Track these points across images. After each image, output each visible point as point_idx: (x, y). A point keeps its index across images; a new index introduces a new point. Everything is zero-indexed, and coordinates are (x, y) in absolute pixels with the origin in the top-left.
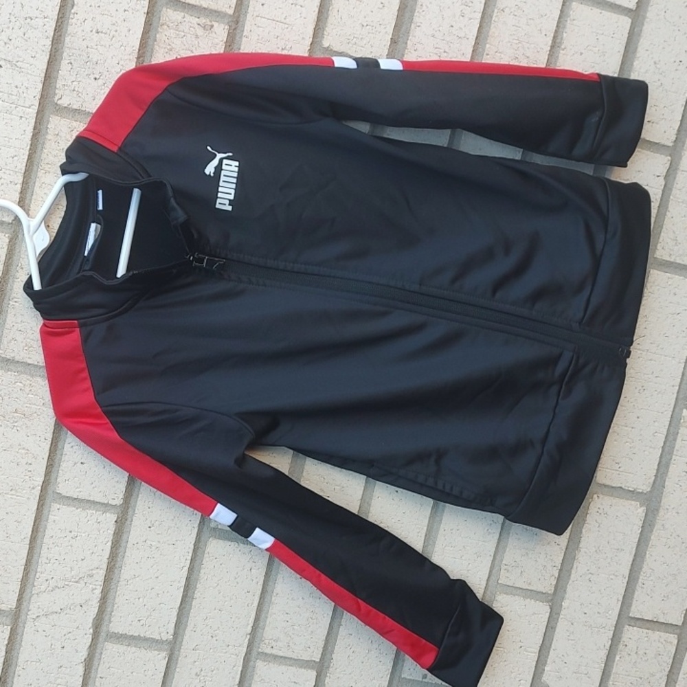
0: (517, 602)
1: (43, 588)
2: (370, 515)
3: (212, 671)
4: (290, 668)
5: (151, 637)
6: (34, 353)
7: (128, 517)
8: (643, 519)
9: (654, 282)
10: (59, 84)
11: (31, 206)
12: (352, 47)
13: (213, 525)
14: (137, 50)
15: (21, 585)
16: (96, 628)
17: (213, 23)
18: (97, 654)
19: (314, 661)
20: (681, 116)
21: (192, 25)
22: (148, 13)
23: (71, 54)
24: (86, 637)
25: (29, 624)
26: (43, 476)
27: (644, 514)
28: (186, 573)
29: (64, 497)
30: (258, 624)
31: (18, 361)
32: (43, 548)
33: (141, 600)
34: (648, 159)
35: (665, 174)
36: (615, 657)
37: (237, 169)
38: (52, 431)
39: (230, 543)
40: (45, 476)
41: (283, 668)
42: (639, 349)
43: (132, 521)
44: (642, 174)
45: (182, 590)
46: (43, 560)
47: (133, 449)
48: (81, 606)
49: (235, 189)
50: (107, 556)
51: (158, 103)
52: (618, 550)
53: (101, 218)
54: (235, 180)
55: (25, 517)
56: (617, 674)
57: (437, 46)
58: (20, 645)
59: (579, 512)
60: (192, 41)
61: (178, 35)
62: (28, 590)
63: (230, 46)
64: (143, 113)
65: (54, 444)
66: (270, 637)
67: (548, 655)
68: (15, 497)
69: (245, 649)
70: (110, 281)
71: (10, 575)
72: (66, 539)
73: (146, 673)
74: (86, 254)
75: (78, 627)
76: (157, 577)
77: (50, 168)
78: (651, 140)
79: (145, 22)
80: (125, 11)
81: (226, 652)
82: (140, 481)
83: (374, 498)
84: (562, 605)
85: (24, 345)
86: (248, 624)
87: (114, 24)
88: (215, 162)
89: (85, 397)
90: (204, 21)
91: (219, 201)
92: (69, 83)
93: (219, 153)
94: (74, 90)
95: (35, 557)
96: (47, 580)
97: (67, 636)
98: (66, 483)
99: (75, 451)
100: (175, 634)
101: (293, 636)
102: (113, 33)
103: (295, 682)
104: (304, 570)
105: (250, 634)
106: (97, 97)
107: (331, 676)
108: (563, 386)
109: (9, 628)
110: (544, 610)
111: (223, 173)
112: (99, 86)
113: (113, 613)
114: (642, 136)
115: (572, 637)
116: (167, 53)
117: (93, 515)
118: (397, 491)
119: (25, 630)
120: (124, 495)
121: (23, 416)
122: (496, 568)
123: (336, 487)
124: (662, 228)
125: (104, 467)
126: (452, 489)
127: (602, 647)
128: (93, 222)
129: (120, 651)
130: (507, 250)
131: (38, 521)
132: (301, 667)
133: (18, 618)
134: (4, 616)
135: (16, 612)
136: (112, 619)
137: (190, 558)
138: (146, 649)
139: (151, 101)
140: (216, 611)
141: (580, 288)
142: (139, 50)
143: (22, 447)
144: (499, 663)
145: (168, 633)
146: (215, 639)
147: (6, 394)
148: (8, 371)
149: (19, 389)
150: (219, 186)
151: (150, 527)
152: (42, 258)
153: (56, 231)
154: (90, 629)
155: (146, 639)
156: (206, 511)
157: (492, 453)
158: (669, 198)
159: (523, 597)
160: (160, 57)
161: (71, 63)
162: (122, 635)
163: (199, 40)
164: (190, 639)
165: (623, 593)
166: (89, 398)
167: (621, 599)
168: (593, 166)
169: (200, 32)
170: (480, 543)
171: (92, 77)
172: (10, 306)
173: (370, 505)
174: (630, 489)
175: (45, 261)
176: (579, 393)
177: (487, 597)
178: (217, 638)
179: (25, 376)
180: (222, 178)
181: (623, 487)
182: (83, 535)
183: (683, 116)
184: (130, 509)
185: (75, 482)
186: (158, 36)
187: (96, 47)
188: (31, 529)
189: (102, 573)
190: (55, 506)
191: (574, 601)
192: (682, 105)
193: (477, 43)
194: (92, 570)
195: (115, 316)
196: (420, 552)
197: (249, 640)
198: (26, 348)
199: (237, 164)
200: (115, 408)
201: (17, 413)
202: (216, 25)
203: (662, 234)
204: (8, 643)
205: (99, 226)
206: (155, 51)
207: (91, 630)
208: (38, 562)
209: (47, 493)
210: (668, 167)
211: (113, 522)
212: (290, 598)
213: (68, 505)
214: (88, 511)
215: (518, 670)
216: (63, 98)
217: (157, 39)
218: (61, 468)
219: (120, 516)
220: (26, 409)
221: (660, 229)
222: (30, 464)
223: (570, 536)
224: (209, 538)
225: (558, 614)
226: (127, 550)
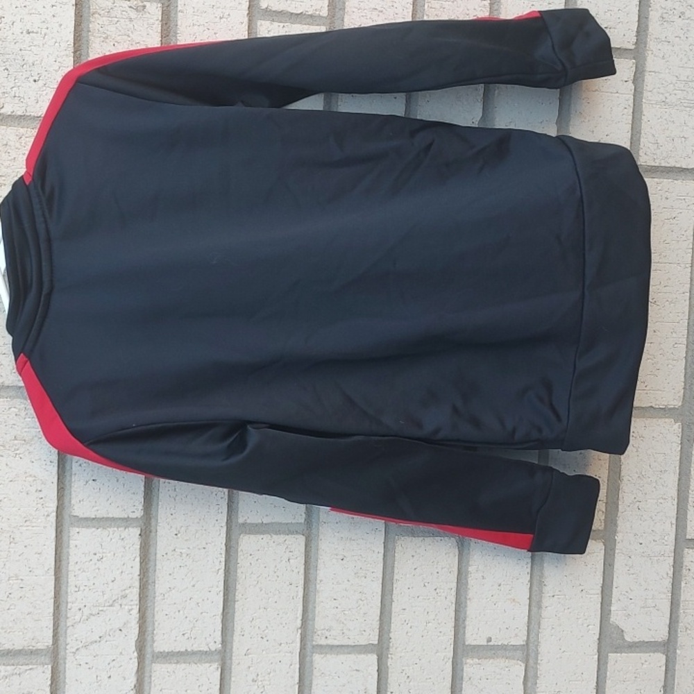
1: (77, 618)
3: (269, 674)
4: (349, 655)
5: (200, 649)
7: (152, 528)
8: (680, 435)
12: (291, 3)
13: (241, 520)
15: (54, 619)
16: (140, 650)
17: (145, 3)
18: (146, 678)
19: (373, 644)
20: (637, 16)
21: (124, 9)
22: (76, 4)
23: (4, 60)
24: (131, 661)
25: (70, 658)
26: (56, 501)
27: (680, 430)
28: (223, 575)
29: (82, 518)
30: (308, 616)
32: (69, 576)
33: (181, 612)
35: (632, 78)
36: (681, 584)
39: (262, 536)
40: (58, 501)
41: (342, 657)
43: (157, 531)
44: (609, 82)
45: (222, 594)
46: (71, 589)
48: (120, 630)
50: (138, 573)
52: (661, 472)
55: (45, 547)
56: (686, 601)
58: (65, 682)
60: (127, 25)
61: (111, 21)
62: (62, 624)
63: (166, 24)
65: (61, 466)
66: (322, 627)
67: (612, 594)
68: (30, 528)
69: (299, 645)
71: (40, 611)
72: (91, 563)
73: (201, 688)
75: (121, 653)
76: (194, 586)
77: (4, 180)
79: (75, 14)
80: (53, 6)
81: (280, 652)
84: (615, 540)
86: (297, 618)
87: (44, 22)
90: (135, 2)
92: (9, 90)
94: (15, 96)
95: (63, 588)
96: (80, 609)
97: (112, 665)
98: (81, 504)
99: (84, 470)
100: (224, 642)
101: (345, 622)
102: (44, 31)
103: (357, 670)
105: (301, 628)
106: (40, 99)
107: (393, 656)
109: (50, 666)
112: (40, 88)
113: (155, 632)
115: (632, 571)
116: (103, 42)
117: (115, 533)
119: (67, 666)
120: (143, 506)
121: (23, 442)
124: (641, 134)
125: (117, 481)
127: (665, 576)
129: (169, 670)
131: (59, 549)
132: (360, 653)
133: (58, 654)
134: (42, 656)
135: (54, 649)
136: (155, 638)
137: (224, 559)
138: (196, 664)
140: (261, 610)
142: (74, 44)
143: (28, 474)
145: (215, 642)
146: (265, 639)
149: (14, 415)
151: (176, 535)
154: (134, 652)
155: (194, 653)
158: (642, 101)
160: (97, 46)
161: (7, 70)
162: (168, 653)
163: (133, 23)
164: (239, 645)
165: (675, 516)
167: (674, 522)
169: (133, 14)
171: (31, 79)
174: (661, 407)
178: (268, 638)
179: (19, 400)
181: (654, 406)
182: (109, 555)
183: (639, 16)
184: (153, 520)
185: (90, 501)
186: (91, 26)
187: (29, 49)
188: (53, 559)
189: (136, 591)
190: (74, 530)
191: (627, 532)
192: (636, 5)
194: (124, 590)
197: (301, 634)
201: (16, 440)
202: (148, 4)
203: (642, 140)
204: (52, 683)
206: (91, 42)
207: (136, 654)
208: (67, 593)
209: (63, 518)
210: (634, 70)
211: (138, 536)
212: (335, 583)
213: (88, 527)
214: (109, 529)
215: (584, 615)
216: (5, 106)
217: (91, 30)
218: (73, 489)
219: (144, 528)
220: (25, 434)
221: (638, 135)
222: (40, 491)
223: (609, 466)
224: (240, 535)
225: (613, 549)
226: (157, 563)
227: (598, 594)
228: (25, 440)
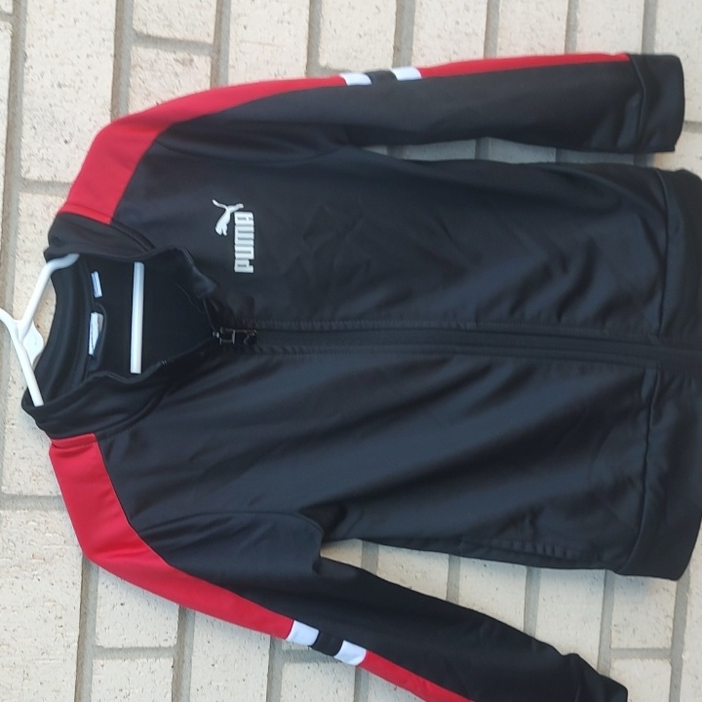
0: (635, 666)
2: (460, 599)
6: (44, 482)
7: (186, 658)
10: (24, 154)
11: (14, 306)
13: (285, 647)
17: (192, 56)
21: (169, 62)
22: (115, 55)
23: (32, 117)
26: (78, 629)
29: (107, 649)
31: (26, 497)
37: (252, 222)
38: (80, 572)
39: (308, 664)
40: (80, 629)
43: (191, 661)
47: (185, 575)
49: (254, 247)
51: (148, 159)
53: (101, 306)
54: (252, 236)
55: (64, 684)
57: (446, 48)
60: (172, 81)
61: (154, 76)
63: (217, 81)
64: (131, 173)
65: (84, 588)
68: (47, 661)
72: (116, 700)
74: (91, 352)
79: (114, 66)
80: (88, 56)
82: (193, 611)
83: (461, 578)
84: (682, 659)
85: (31, 474)
87: (78, 74)
88: (225, 219)
89: (116, 523)
90: (181, 55)
91: (237, 262)
92: (36, 151)
93: (227, 205)
94: (43, 159)
98: (107, 632)
99: (111, 591)
102: (78, 84)
104: (406, 681)
106: (71, 163)
108: (652, 410)
110: (664, 668)
111: (237, 229)
112: (72, 150)
116: (145, 99)
117: (145, 664)
118: (485, 566)
120: (177, 633)
121: (41, 561)
122: (606, 632)
123: (418, 574)
125: (149, 604)
126: (553, 551)
128: (93, 312)
131: (79, 685)
139: (139, 157)
141: (650, 296)
142: (112, 101)
143: (46, 599)
147: (17, 538)
148: (16, 509)
149: (33, 530)
150: (234, 245)
151: (213, 665)
152: (37, 365)
153: (48, 331)
157: (590, 502)
159: (641, 658)
160: (138, 104)
161: (34, 128)
163: (179, 78)
166: (122, 524)
169: (179, 68)
170: (585, 606)
171: (62, 140)
172: (6, 431)
173: (458, 588)
175: (42, 369)
177: (602, 667)
179: (38, 512)
180: (237, 235)
182: (137, 691)
184: (186, 649)
185: (116, 629)
186: (131, 80)
187: (60, 104)
190: (98, 663)
191: (694, 651)
193: (487, 38)
195: (138, 420)
196: (522, 630)
198: (34, 478)
199: (250, 215)
200: (154, 530)
201: (34, 558)
202: (195, 58)
205: (101, 316)
206: (131, 99)
209: (85, 649)
211: (170, 668)
213: (113, 658)
214: (137, 660)
216: (31, 170)
217: (132, 85)
218: (97, 615)
219: (176, 658)
220: (45, 551)
222: (61, 618)
224: (284, 664)
225: (680, 670)
226: (191, 699)
228: (44, 559)
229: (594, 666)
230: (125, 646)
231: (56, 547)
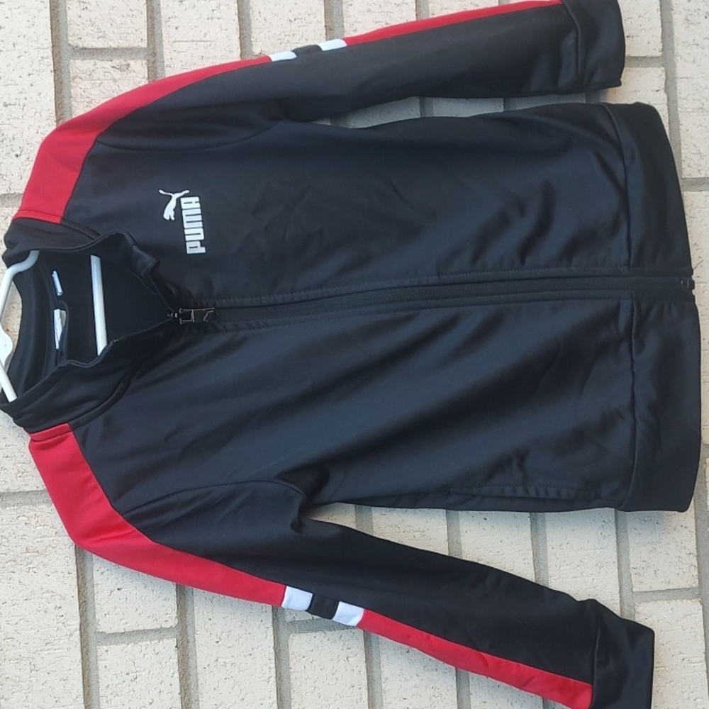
0: (662, 608)
2: (464, 554)
6: (30, 477)
7: (189, 638)
9: (692, 205)
12: (286, 46)
13: (288, 618)
14: (54, 113)
17: (129, 61)
20: (660, 21)
21: (107, 70)
22: (55, 71)
26: (79, 618)
28: (275, 683)
29: (109, 634)
31: (14, 493)
32: (101, 702)
34: (640, 76)
35: (663, 86)
37: (198, 205)
38: (74, 561)
39: (314, 634)
40: (81, 616)
42: (701, 282)
43: (195, 640)
44: (639, 93)
45: (275, 706)
47: (171, 551)
49: (203, 228)
50: (178, 691)
51: (91, 159)
53: (63, 303)
54: (200, 218)
55: (71, 672)
57: (377, 20)
59: (696, 485)
60: (111, 87)
61: (94, 84)
64: (78, 174)
65: (81, 577)
68: (52, 651)
70: (90, 363)
72: (124, 684)
74: (57, 347)
76: (243, 699)
78: (637, 55)
79: (55, 81)
80: (29, 75)
82: (191, 588)
83: (462, 534)
85: (17, 472)
87: (21, 92)
88: (172, 204)
89: (99, 508)
90: (118, 62)
91: (188, 245)
93: (173, 193)
98: (108, 618)
99: (105, 575)
102: (22, 102)
104: (409, 636)
106: (23, 175)
108: (633, 340)
110: (694, 608)
111: (184, 213)
112: (23, 163)
114: (627, 53)
117: (148, 647)
118: (485, 519)
120: (177, 613)
121: (36, 554)
122: (625, 576)
123: (415, 534)
124: (680, 144)
125: (145, 587)
126: (547, 492)
128: (56, 308)
130: (522, 211)
131: (87, 672)
137: (274, 665)
139: (83, 158)
141: (615, 229)
142: (56, 112)
143: (45, 590)
144: (665, 686)
147: (10, 533)
148: (6, 506)
149: (23, 524)
150: (184, 228)
151: (217, 642)
152: (10, 367)
153: (18, 333)
156: (275, 601)
157: (579, 438)
158: (677, 110)
159: (666, 600)
160: (80, 108)
163: (117, 83)
166: (105, 508)
168: (584, 94)
169: (117, 74)
170: (598, 551)
171: (13, 155)
173: (460, 544)
175: (14, 369)
176: (653, 343)
177: (626, 612)
179: (27, 507)
180: (185, 219)
182: (143, 673)
183: (662, 22)
184: (189, 628)
185: (116, 614)
186: (72, 91)
187: (7, 122)
188: (81, 685)
190: (102, 649)
192: (657, 10)
193: (418, 7)
195: (110, 406)
196: (534, 581)
198: (19, 475)
199: (197, 199)
200: (137, 511)
201: (28, 552)
202: (132, 62)
203: (683, 151)
205: (64, 312)
206: (73, 108)
209: (88, 636)
210: (665, 79)
211: (174, 648)
212: (403, 680)
213: (117, 643)
214: (140, 643)
215: (689, 688)
217: (73, 95)
218: (96, 602)
219: (180, 638)
220: (37, 544)
221: (678, 146)
222: (60, 608)
223: (695, 514)
224: (289, 636)
226: (199, 677)
227: (702, 662)
228: (38, 551)
229: (618, 613)
230: (127, 630)
231: (48, 539)
